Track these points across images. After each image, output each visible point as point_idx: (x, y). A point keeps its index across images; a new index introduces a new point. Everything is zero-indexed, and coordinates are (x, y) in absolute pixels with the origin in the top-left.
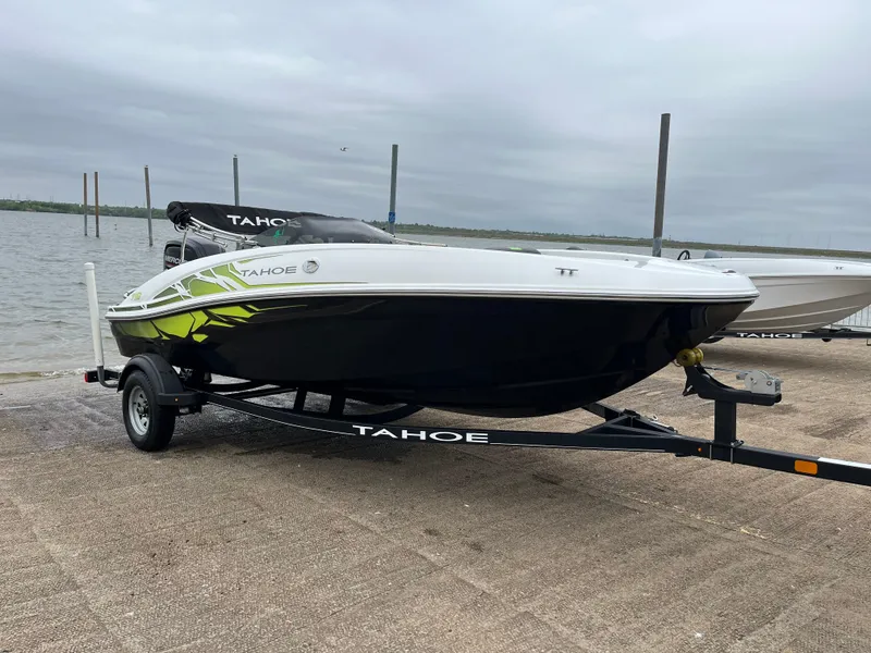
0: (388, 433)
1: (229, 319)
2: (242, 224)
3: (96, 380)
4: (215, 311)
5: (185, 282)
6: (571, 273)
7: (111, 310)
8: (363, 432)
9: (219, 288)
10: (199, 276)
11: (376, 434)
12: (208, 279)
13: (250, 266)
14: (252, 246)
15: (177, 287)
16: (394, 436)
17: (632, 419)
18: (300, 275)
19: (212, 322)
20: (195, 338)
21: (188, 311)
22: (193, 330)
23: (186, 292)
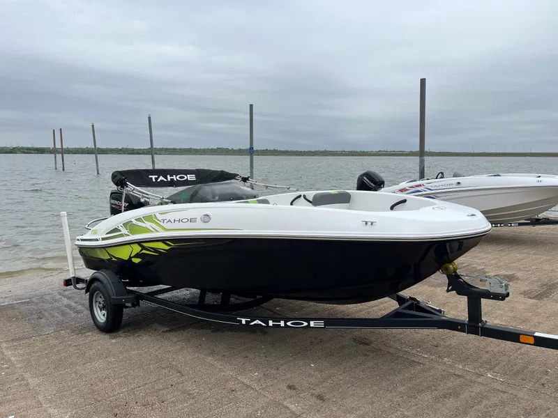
0: (260, 322)
1: (155, 250)
2: (159, 180)
3: (71, 284)
4: (146, 245)
5: (125, 225)
6: (372, 224)
7: (78, 240)
8: (244, 322)
9: (147, 230)
10: (134, 222)
11: (252, 324)
12: (140, 224)
13: (167, 217)
14: (167, 203)
15: (120, 228)
16: (263, 324)
17: (414, 305)
18: (199, 224)
19: (144, 251)
20: (133, 260)
21: (128, 244)
22: (132, 256)
23: (126, 232)
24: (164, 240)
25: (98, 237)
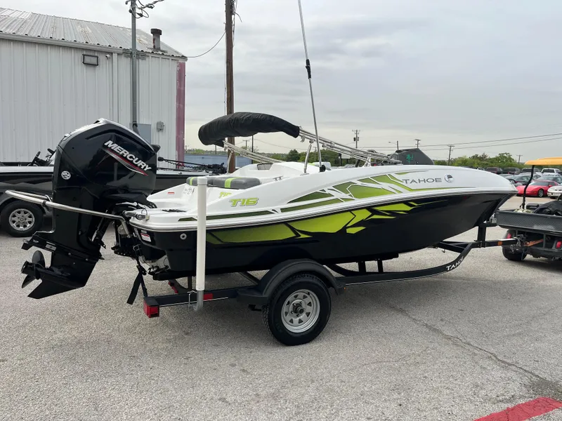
1: (392, 213)
5: (341, 187)
9: (384, 192)
10: (359, 183)
15: (330, 192)
19: (375, 217)
20: (349, 231)
21: (350, 210)
22: (348, 225)
23: (346, 196)
24: (406, 202)
25: (269, 209)
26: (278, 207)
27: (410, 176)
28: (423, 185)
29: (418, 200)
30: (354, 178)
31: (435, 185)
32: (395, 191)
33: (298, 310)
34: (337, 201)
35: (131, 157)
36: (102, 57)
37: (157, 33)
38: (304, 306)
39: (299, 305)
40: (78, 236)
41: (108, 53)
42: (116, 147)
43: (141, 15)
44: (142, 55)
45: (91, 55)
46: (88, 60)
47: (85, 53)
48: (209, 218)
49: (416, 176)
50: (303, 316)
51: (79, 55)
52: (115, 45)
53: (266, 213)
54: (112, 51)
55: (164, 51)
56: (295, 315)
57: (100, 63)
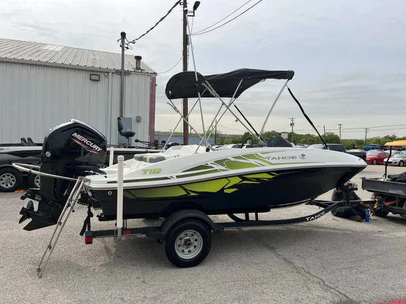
1: (258, 179)
4: (248, 176)
5: (220, 162)
10: (233, 159)
12: (241, 161)
15: (210, 165)
18: (298, 160)
20: (226, 191)
21: (226, 177)
22: (226, 187)
23: (223, 168)
24: (269, 172)
25: (168, 176)
26: (174, 175)
27: (271, 155)
28: (281, 161)
29: (277, 171)
30: (230, 156)
31: (292, 160)
32: (259, 165)
33: (188, 243)
34: (216, 171)
35: (88, 143)
36: (102, 75)
37: (138, 58)
38: (192, 241)
39: (189, 240)
40: (54, 191)
41: (106, 72)
42: (79, 137)
43: (127, 48)
44: (128, 73)
45: (95, 74)
46: (93, 77)
47: (91, 73)
48: (125, 182)
49: (276, 155)
50: (192, 248)
51: (88, 74)
52: (111, 67)
53: (166, 178)
54: (108, 71)
55: (143, 70)
56: (186, 247)
57: (101, 79)
